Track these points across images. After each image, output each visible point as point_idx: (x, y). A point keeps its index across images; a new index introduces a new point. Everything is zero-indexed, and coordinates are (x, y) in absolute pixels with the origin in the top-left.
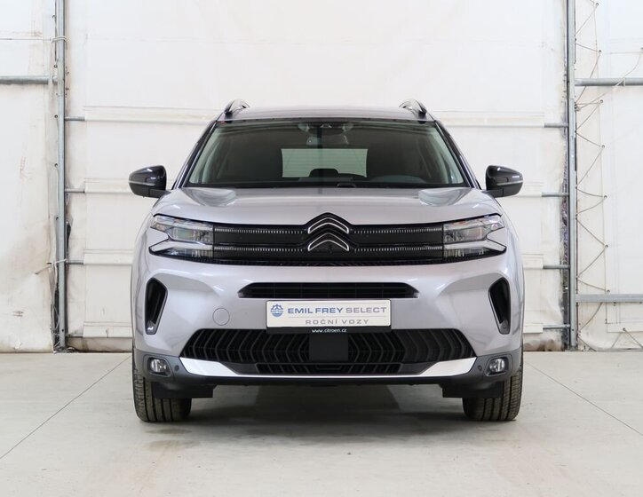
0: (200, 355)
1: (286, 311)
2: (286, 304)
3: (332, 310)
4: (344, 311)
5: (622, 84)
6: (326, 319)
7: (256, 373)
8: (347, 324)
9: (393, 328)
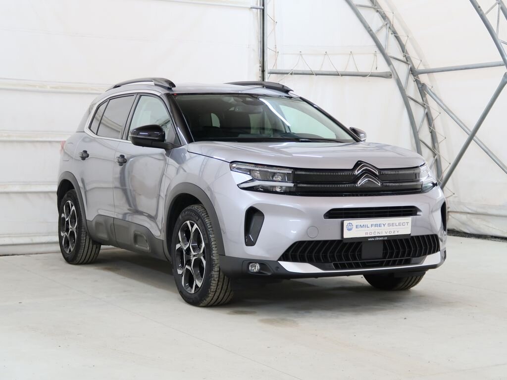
0: (294, 259)
1: (354, 227)
2: (355, 222)
3: (380, 225)
4: (386, 225)
5: (291, 74)
6: (377, 231)
7: (333, 269)
8: (388, 234)
9: (412, 235)
